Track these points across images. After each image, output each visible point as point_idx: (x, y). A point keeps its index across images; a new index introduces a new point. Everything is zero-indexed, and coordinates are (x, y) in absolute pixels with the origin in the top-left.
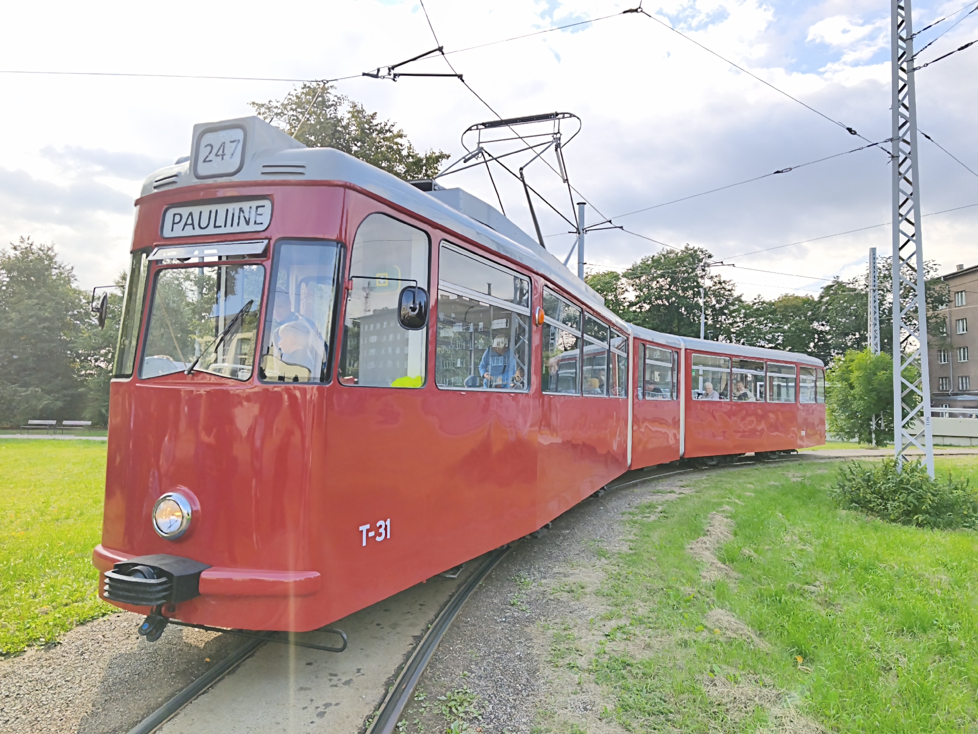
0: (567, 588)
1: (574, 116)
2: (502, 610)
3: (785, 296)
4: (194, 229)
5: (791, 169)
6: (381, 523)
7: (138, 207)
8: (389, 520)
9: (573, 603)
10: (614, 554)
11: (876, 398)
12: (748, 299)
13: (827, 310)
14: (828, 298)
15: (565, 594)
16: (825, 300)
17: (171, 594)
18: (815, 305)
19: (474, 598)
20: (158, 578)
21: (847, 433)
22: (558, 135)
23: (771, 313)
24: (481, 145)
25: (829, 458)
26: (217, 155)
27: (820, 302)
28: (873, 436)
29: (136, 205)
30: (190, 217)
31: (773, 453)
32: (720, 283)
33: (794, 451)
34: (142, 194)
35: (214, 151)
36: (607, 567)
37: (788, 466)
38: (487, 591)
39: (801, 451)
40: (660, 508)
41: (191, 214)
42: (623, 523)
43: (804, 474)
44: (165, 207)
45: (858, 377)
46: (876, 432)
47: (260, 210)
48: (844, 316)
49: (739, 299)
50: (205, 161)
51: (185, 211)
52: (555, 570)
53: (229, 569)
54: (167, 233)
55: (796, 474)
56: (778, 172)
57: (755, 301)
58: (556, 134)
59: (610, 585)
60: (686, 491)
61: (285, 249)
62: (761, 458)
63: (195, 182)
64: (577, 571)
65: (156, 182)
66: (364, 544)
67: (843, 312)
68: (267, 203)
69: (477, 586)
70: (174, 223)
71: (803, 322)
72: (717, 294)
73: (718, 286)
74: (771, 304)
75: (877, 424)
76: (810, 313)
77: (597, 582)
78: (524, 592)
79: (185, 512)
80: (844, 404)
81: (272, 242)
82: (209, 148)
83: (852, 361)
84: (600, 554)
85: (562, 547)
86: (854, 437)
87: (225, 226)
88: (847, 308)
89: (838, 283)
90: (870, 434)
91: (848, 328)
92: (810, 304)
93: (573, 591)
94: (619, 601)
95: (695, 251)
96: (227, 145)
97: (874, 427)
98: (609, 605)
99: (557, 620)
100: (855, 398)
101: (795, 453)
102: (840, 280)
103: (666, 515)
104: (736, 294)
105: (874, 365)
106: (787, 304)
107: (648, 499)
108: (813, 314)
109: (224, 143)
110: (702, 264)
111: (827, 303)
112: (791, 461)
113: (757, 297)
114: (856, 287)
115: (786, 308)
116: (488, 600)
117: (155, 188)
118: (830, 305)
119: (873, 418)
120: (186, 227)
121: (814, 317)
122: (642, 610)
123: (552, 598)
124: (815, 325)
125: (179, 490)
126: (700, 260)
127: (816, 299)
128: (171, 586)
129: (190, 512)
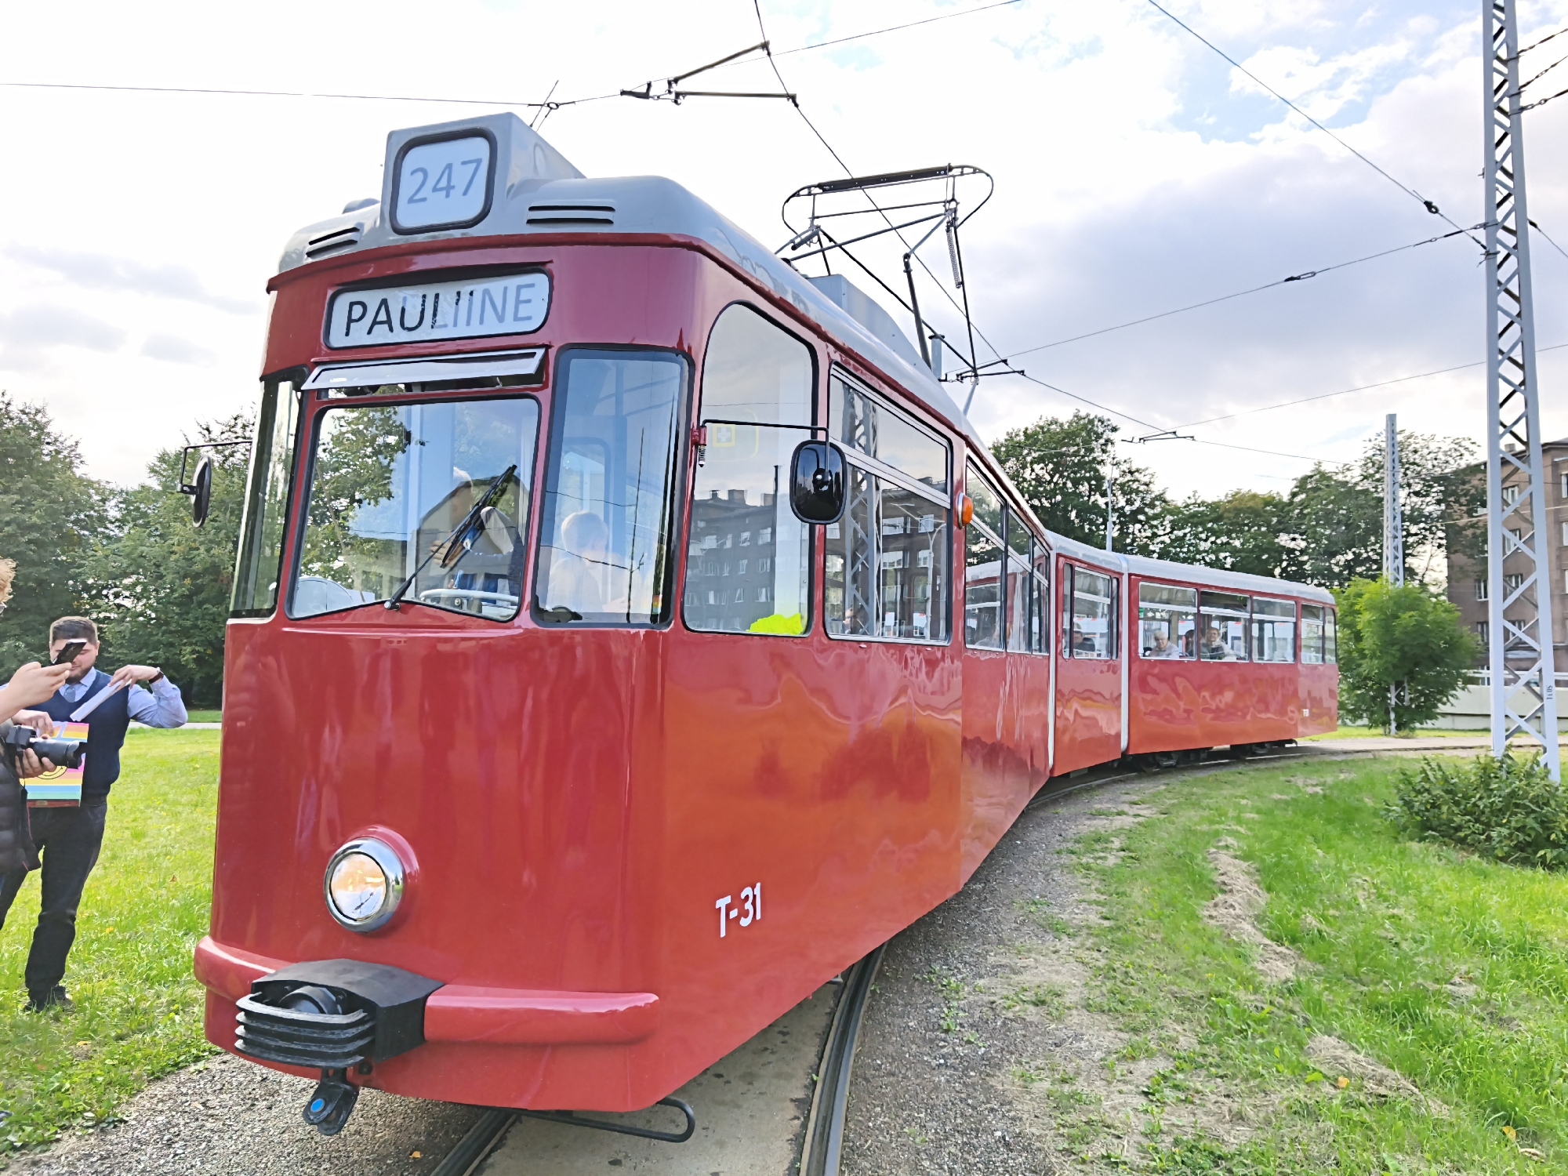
0: (1029, 996)
1: (981, 171)
2: (932, 1041)
3: (1237, 493)
4: (391, 330)
5: (1314, 274)
6: (747, 891)
7: (274, 293)
8: (758, 885)
9: (1053, 1026)
10: (1080, 928)
11: (1398, 654)
12: (1178, 497)
13: (1302, 516)
14: (1303, 496)
15: (1031, 1008)
16: (1297, 499)
17: (372, 1042)
18: (1283, 508)
19: (870, 1017)
20: (344, 1013)
21: (1350, 712)
22: (953, 205)
23: (1214, 521)
24: (817, 222)
25: (1346, 753)
26: (435, 189)
27: (1291, 503)
28: (1392, 716)
29: (268, 290)
30: (383, 309)
31: (1261, 745)
32: (1131, 473)
33: (1291, 741)
34: (281, 267)
35: (430, 183)
36: (1079, 953)
37: (1289, 767)
38: (888, 1003)
39: (1301, 742)
40: (1117, 844)
41: (384, 302)
42: (1070, 869)
43: (1322, 780)
44: (330, 293)
45: (1369, 622)
46: (1396, 709)
47: (525, 294)
48: (1328, 523)
49: (1160, 498)
50: (411, 200)
51: (372, 298)
52: (991, 959)
53: (481, 989)
54: (338, 339)
55: (1309, 782)
56: (1292, 279)
57: (1189, 502)
58: (949, 202)
59: (1104, 989)
60: (1145, 812)
61: (578, 366)
62: (1240, 754)
63: (394, 239)
64: (1030, 962)
65: (311, 243)
66: (723, 934)
67: (1328, 518)
68: (541, 280)
69: (868, 994)
70: (350, 321)
71: (1264, 535)
72: (1125, 489)
73: (1129, 477)
74: (1214, 507)
75: (1398, 697)
76: (1275, 520)
77: (1078, 983)
78: (955, 1004)
79: (392, 877)
80: (1347, 665)
81: (552, 353)
82: (420, 176)
83: (1360, 595)
84: (1056, 929)
85: (984, 917)
86: (1361, 717)
87: (455, 325)
88: (1333, 512)
89: (1320, 472)
90: (1387, 713)
91: (1336, 544)
92: (1275, 506)
93: (1043, 1002)
94: (1137, 1023)
95: (1091, 422)
96: (457, 169)
97: (1393, 701)
98: (1121, 1030)
99: (1039, 1062)
100: (1364, 656)
101: (1294, 745)
102: (1322, 469)
103: (1133, 855)
104: (1156, 489)
105: (1395, 603)
106: (1239, 507)
107: (1087, 827)
108: (1279, 522)
109: (449, 166)
110: (1102, 441)
111: (1302, 503)
112: (1289, 758)
113: (1191, 495)
114: (1347, 479)
115: (1238, 511)
116: (897, 1021)
117: (310, 254)
118: (1306, 508)
119: (1392, 688)
120: (376, 327)
121: (1281, 527)
122: (1187, 1042)
123: (1010, 1015)
124: (1284, 540)
125: (374, 833)
126: (1099, 436)
127: (1286, 499)
128: (372, 1029)
129: (400, 876)
